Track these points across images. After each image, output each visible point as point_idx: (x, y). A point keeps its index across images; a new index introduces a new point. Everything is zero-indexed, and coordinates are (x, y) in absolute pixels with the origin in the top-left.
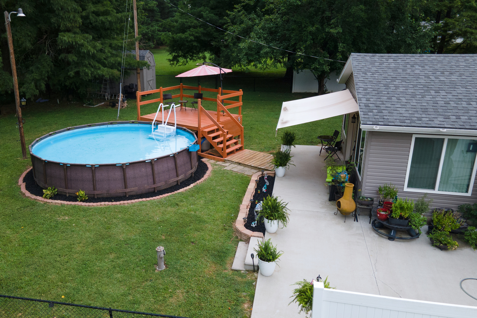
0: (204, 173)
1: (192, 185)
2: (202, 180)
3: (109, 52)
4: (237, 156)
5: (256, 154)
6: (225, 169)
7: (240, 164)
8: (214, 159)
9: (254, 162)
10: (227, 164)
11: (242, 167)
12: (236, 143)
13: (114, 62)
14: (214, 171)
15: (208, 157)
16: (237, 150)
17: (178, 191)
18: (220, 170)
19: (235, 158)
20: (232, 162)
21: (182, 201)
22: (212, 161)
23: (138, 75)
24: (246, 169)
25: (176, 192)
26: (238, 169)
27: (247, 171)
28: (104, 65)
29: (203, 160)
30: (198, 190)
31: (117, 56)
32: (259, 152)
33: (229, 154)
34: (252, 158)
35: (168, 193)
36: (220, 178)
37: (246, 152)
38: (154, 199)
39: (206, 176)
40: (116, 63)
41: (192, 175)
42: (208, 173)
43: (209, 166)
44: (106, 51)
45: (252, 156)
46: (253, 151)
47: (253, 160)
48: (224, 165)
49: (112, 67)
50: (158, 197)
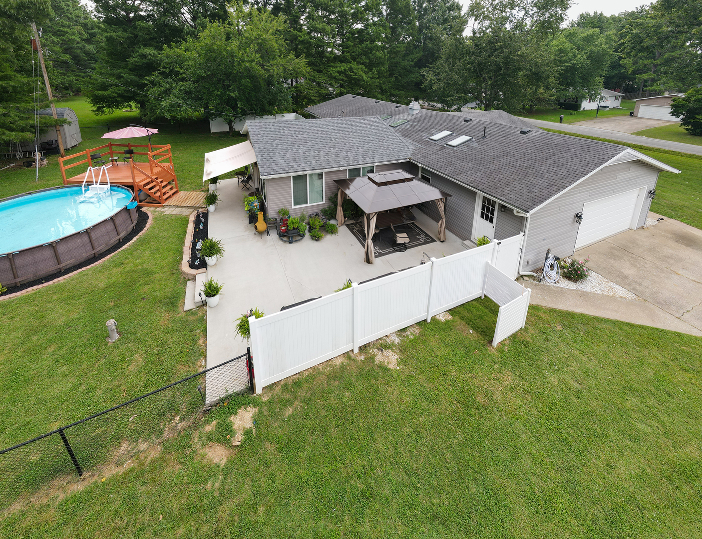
0: (146, 222)
1: (135, 239)
2: (144, 231)
3: (16, 115)
4: (174, 200)
5: (190, 194)
6: (164, 214)
7: (177, 206)
8: (153, 206)
9: (189, 202)
10: (166, 209)
11: (180, 209)
12: (171, 189)
13: (24, 125)
14: (155, 219)
15: (147, 206)
16: (173, 194)
17: (122, 249)
18: (161, 216)
19: (173, 201)
20: (170, 206)
21: (127, 258)
22: (152, 209)
23: (58, 132)
24: (184, 209)
25: (119, 250)
26: (176, 211)
27: (185, 212)
28: (12, 130)
29: (143, 209)
30: (142, 242)
31: (27, 119)
32: (192, 192)
33: (166, 199)
34: (187, 199)
35: (110, 254)
36: (161, 224)
37: (182, 194)
38: (96, 265)
39: (148, 226)
40: (27, 126)
41: (134, 228)
42: (150, 222)
43: (149, 214)
44: (12, 115)
45: (187, 197)
46: (187, 192)
47: (188, 201)
48: (163, 210)
49: (23, 130)
50: (99, 261)
